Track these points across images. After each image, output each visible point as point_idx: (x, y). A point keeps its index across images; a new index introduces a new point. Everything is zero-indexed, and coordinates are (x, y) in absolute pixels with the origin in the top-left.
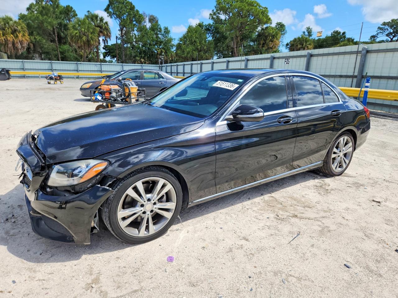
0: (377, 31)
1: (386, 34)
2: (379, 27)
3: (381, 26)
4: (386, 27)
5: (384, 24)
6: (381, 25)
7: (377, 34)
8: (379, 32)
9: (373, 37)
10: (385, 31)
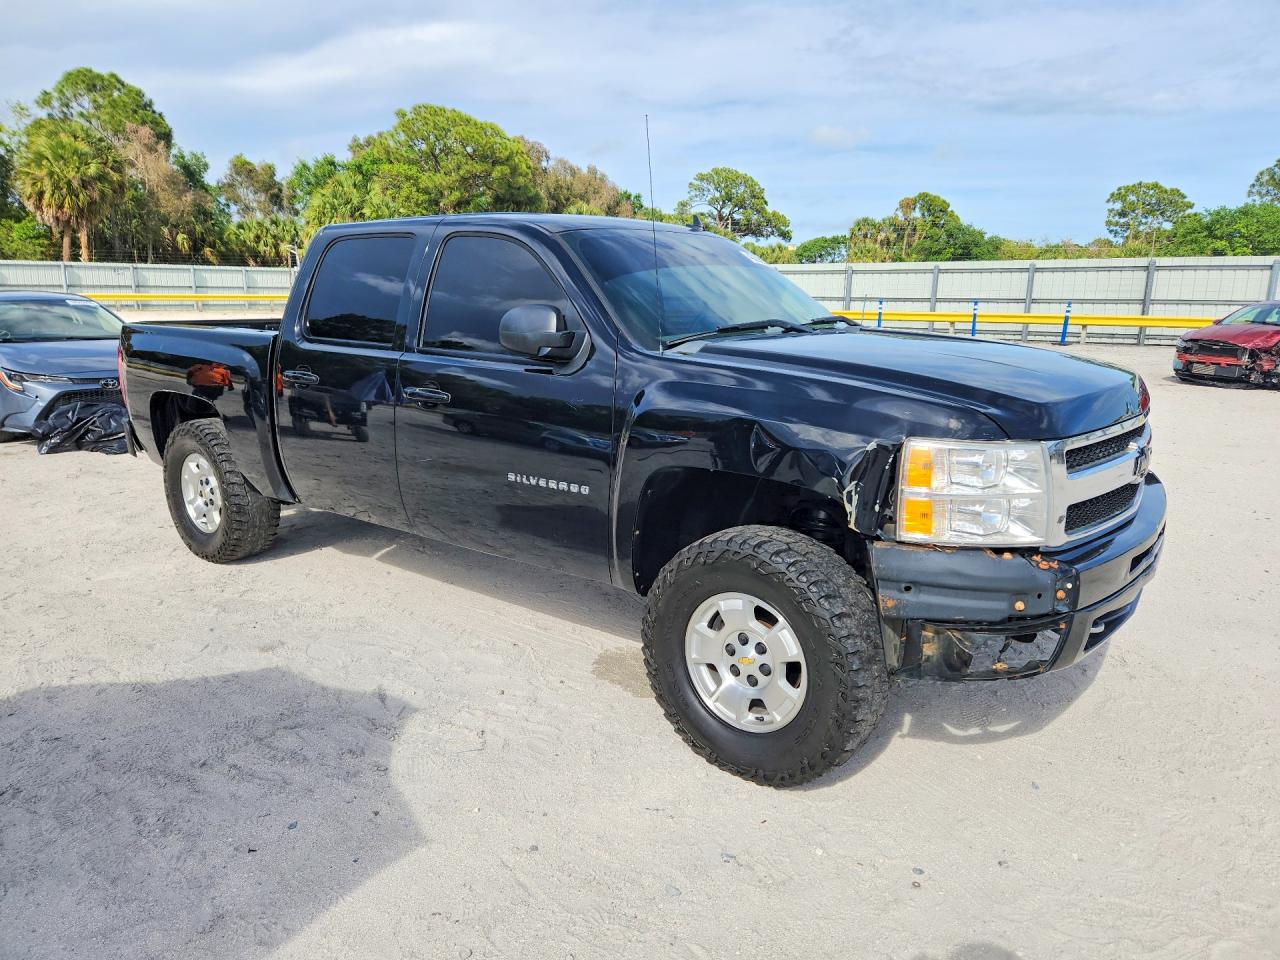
0: (688, 193)
2: (691, 184)
3: (696, 183)
4: (705, 185)
5: (701, 178)
6: (695, 179)
8: (693, 193)
9: (683, 205)
10: (705, 193)
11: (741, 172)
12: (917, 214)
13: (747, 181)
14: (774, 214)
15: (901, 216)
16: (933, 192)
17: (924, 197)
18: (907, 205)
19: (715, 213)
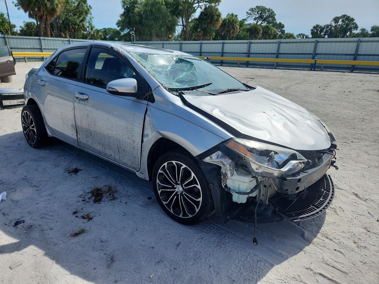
0: (247, 15)
1: (254, 18)
2: (247, 12)
3: (249, 12)
4: (253, 12)
5: (252, 10)
7: (247, 18)
8: (248, 16)
9: (244, 20)
10: (253, 16)
11: (267, 7)
12: (340, 23)
13: (269, 10)
14: (280, 23)
15: (333, 24)
16: (348, 15)
17: (344, 16)
18: (336, 20)
19: (256, 23)
